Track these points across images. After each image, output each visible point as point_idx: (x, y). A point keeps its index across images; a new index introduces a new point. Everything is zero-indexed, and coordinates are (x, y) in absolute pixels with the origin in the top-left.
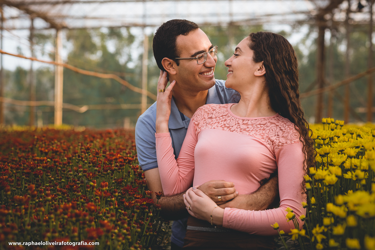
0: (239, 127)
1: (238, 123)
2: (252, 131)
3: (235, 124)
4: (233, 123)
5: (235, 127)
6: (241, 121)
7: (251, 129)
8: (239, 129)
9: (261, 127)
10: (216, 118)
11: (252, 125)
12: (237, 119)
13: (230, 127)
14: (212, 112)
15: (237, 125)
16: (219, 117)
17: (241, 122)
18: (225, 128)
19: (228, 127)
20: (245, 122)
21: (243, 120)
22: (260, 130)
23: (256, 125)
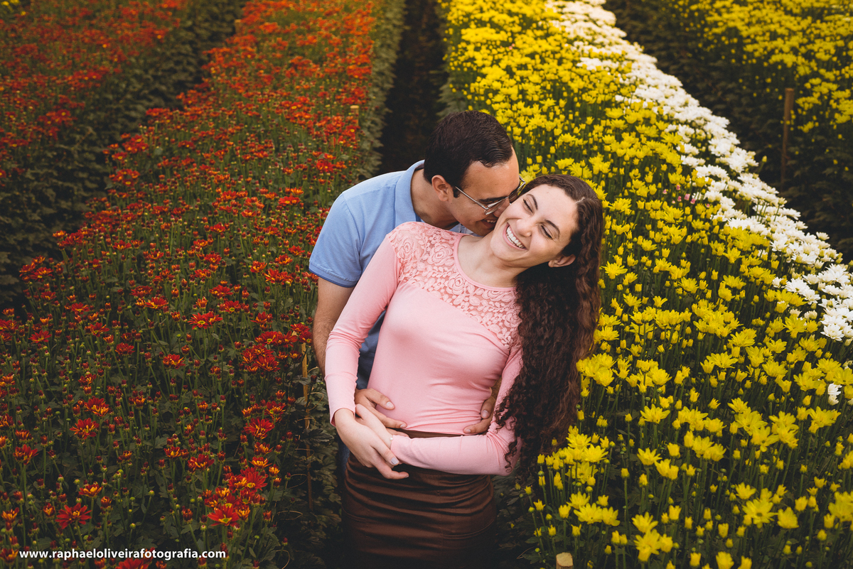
0: (467, 299)
1: (467, 292)
2: (486, 313)
3: (461, 291)
4: (458, 290)
5: (461, 297)
6: (473, 288)
7: (486, 309)
8: (467, 304)
9: (501, 306)
10: (433, 265)
11: (489, 300)
12: (466, 283)
13: (454, 297)
14: (429, 249)
15: (465, 294)
16: (438, 267)
17: (471, 290)
18: (446, 297)
19: (450, 295)
20: (478, 292)
21: (476, 287)
22: (499, 312)
23: (494, 302)
